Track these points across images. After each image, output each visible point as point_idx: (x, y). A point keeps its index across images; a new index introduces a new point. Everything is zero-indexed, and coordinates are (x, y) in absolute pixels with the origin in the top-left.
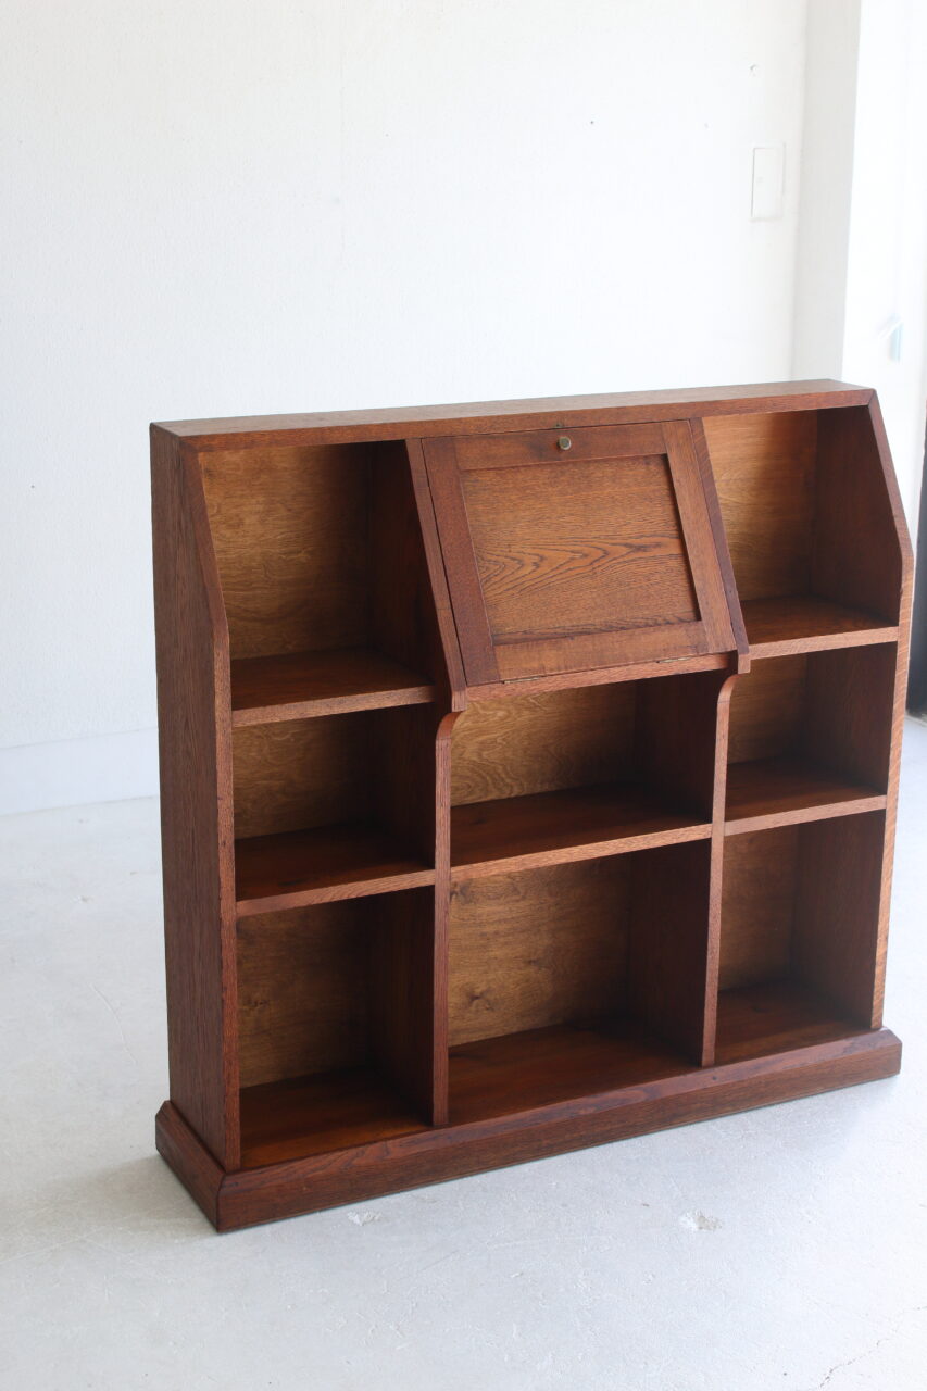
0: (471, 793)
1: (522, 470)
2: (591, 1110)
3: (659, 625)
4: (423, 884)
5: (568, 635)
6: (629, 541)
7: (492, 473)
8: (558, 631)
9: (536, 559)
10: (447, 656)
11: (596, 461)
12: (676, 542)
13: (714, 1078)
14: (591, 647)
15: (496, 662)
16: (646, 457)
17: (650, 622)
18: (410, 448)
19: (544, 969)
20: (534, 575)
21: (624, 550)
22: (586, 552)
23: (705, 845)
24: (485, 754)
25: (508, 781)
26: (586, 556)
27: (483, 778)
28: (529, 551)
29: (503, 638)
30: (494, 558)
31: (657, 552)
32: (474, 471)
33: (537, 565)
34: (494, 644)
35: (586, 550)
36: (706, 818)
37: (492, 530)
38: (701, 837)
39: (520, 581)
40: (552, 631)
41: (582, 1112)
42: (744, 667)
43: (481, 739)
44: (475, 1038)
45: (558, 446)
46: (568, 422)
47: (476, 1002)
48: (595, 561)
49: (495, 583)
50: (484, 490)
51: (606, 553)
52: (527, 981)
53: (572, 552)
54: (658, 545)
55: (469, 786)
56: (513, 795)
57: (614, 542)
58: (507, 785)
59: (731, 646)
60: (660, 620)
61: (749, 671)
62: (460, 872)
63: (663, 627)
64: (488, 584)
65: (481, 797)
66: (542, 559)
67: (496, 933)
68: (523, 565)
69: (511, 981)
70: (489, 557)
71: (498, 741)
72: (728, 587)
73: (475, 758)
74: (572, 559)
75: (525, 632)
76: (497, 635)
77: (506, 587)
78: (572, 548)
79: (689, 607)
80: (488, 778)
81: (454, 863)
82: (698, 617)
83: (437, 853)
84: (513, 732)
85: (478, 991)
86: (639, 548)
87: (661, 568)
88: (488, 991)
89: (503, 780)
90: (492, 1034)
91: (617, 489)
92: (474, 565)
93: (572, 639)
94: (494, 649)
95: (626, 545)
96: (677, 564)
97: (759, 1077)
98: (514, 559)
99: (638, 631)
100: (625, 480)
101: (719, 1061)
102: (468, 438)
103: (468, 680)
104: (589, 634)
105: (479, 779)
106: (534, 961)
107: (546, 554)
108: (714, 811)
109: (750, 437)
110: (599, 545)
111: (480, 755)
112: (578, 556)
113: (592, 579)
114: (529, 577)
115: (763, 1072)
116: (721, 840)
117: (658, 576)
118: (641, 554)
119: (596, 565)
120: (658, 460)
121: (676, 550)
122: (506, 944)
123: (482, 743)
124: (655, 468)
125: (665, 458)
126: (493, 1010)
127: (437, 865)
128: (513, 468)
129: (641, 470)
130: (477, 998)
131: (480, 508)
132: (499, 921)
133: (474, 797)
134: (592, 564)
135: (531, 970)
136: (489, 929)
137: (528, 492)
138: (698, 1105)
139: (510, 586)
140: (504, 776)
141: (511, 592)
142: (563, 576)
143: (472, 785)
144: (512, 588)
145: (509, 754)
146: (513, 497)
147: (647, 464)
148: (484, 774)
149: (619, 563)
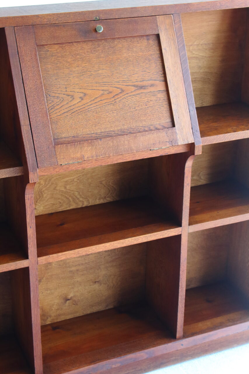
0: (61, 206)
1: (75, 44)
2: (118, 365)
3: (151, 130)
4: (22, 267)
5: (98, 138)
6: (136, 83)
7: (56, 47)
8: (93, 135)
9: (82, 95)
10: (26, 152)
11: (118, 38)
12: (163, 83)
13: (182, 345)
14: (112, 144)
15: (56, 154)
16: (147, 36)
17: (146, 129)
18: (7, 32)
19: (102, 285)
20: (80, 104)
21: (133, 89)
22: (110, 90)
23: (178, 238)
24: (68, 187)
25: (81, 199)
26: (111, 92)
27: (67, 198)
28: (78, 90)
29: (61, 140)
30: (57, 95)
31: (152, 89)
32: (46, 45)
33: (82, 99)
34: (55, 145)
35: (111, 89)
36: (179, 224)
37: (56, 79)
38: (176, 234)
39: (72, 108)
40: (89, 136)
41: (114, 366)
42: (198, 151)
43: (65, 180)
44: (68, 317)
45: (95, 31)
46: (103, 17)
47: (68, 302)
48: (116, 95)
49: (57, 109)
50: (53, 56)
51: (123, 91)
52: (94, 291)
53: (103, 90)
54: (152, 85)
55: (60, 203)
56: (84, 206)
57: (127, 84)
58: (80, 201)
59: (191, 141)
60: (152, 128)
61: (201, 153)
62: (43, 260)
63: (153, 132)
64: (53, 110)
65: (67, 208)
66: (85, 95)
67: (77, 270)
68: (74, 99)
69: (86, 291)
70: (54, 94)
71: (75, 180)
72: (191, 108)
73: (63, 189)
74: (103, 94)
75: (74, 137)
76: (57, 139)
77: (63, 112)
78: (103, 88)
79: (169, 120)
80: (70, 198)
81: (40, 255)
82: (173, 125)
83: (29, 251)
84: (83, 175)
85: (69, 297)
86: (142, 87)
87: (153, 98)
88: (75, 296)
89: (78, 199)
90: (78, 315)
91: (130, 54)
92: (44, 100)
93: (100, 140)
94: (55, 147)
95: (134, 86)
96: (163, 96)
97: (205, 343)
98: (69, 95)
99: (138, 134)
100: (134, 49)
101: (186, 335)
102: (43, 26)
103: (39, 165)
104: (111, 136)
105: (65, 199)
106: (98, 282)
107: (88, 92)
108: (183, 221)
109: (210, 21)
110: (118, 86)
111: (65, 188)
112: (106, 93)
113: (114, 105)
114: (77, 105)
115: (207, 340)
116: (187, 234)
117: (152, 103)
118: (142, 91)
119: (116, 97)
120: (154, 37)
121: (162, 87)
122: (83, 275)
123: (66, 182)
124: (153, 42)
125: (158, 36)
126: (77, 304)
127: (30, 257)
128: (69, 43)
129: (144, 42)
130: (69, 300)
131: (49, 66)
132: (79, 265)
133: (63, 208)
134: (114, 97)
135: (96, 286)
136: (74, 269)
137: (78, 56)
138: (174, 358)
139: (66, 110)
140: (78, 197)
141: (66, 114)
142: (97, 104)
143: (62, 202)
144: (67, 112)
145: (81, 186)
146: (69, 60)
147: (148, 39)
148: (68, 197)
149: (130, 96)
